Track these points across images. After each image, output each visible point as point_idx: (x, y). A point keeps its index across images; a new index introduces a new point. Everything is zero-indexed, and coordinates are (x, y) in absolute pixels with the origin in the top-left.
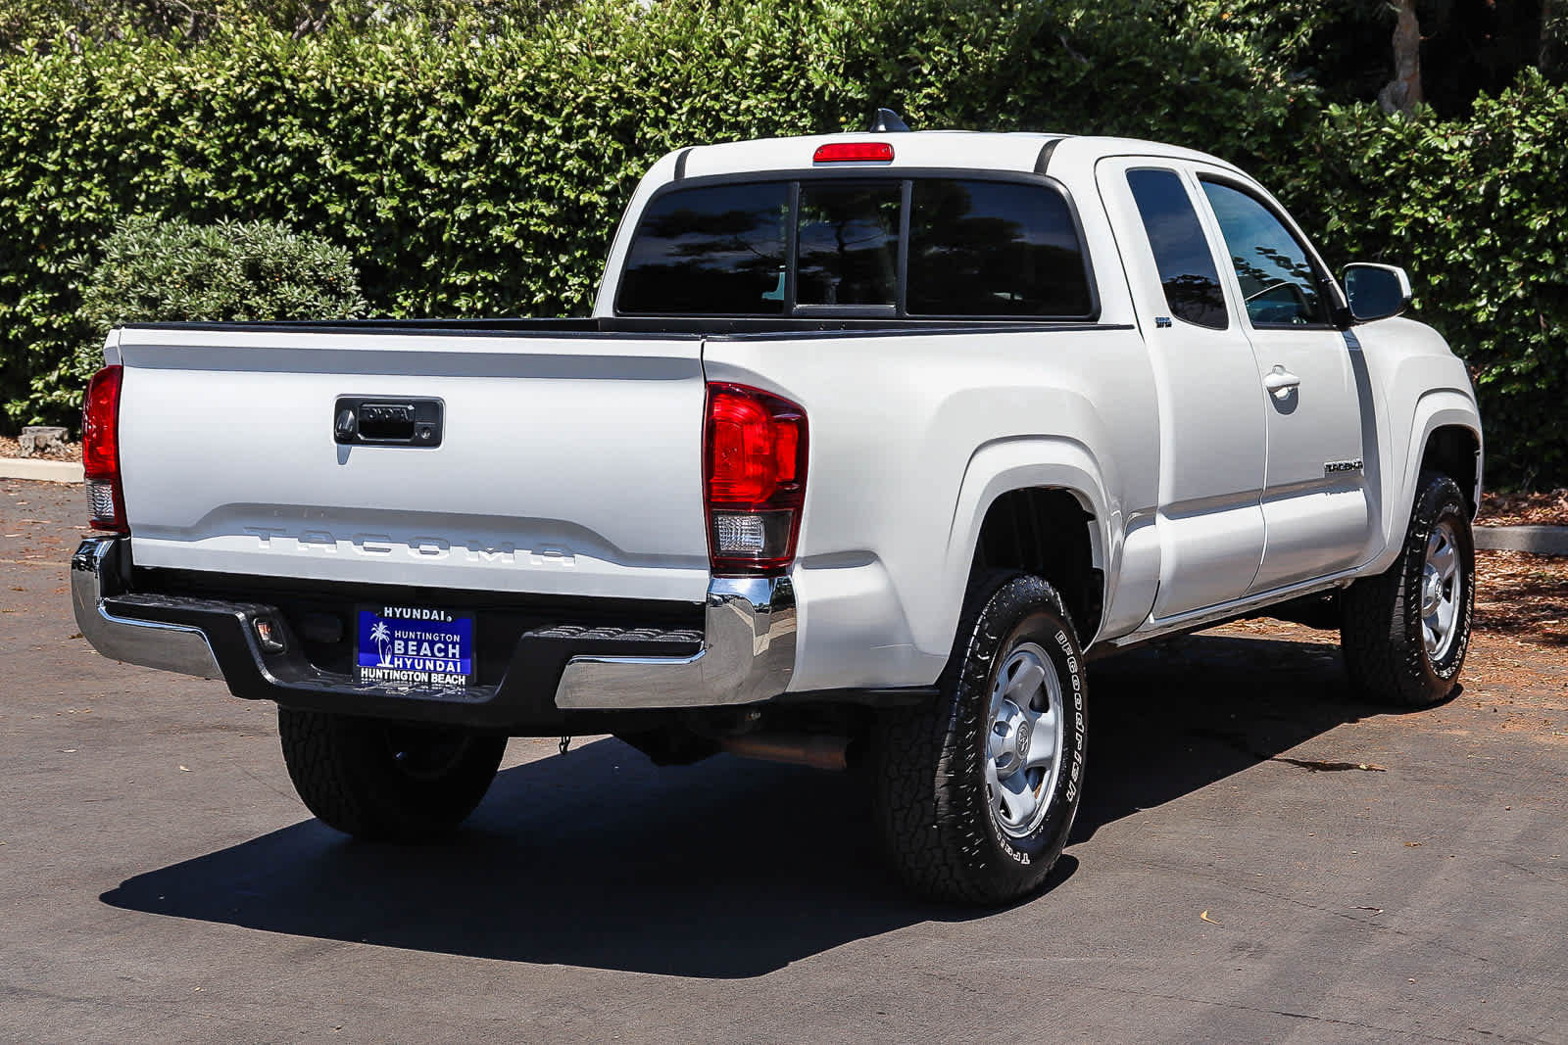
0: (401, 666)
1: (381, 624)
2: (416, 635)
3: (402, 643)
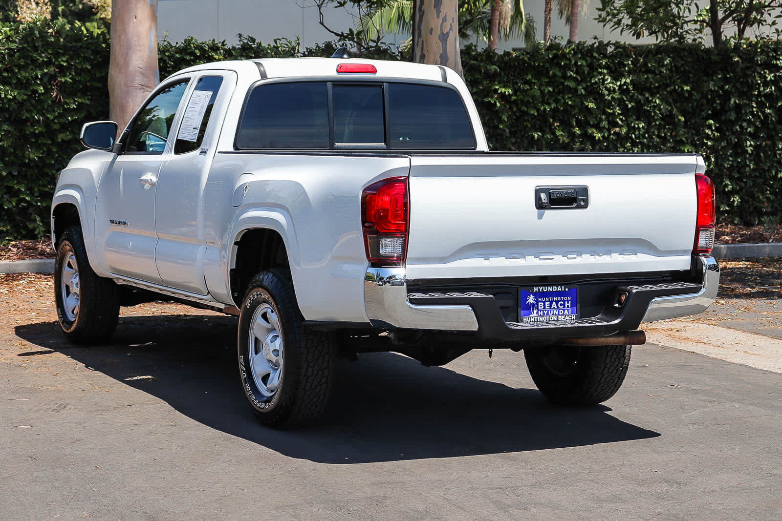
0: (542, 314)
1: (531, 296)
2: (549, 299)
3: (542, 304)
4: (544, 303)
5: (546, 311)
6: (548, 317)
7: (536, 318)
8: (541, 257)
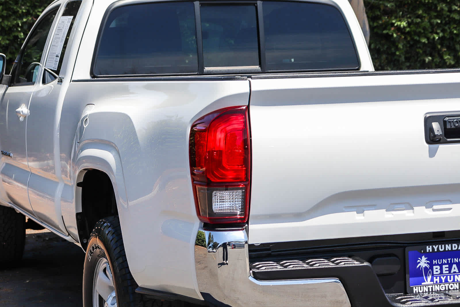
0: (438, 282)
1: (423, 257)
2: (448, 261)
3: (438, 267)
4: (441, 266)
5: (443, 277)
6: (447, 285)
7: (430, 287)
8: (435, 207)
